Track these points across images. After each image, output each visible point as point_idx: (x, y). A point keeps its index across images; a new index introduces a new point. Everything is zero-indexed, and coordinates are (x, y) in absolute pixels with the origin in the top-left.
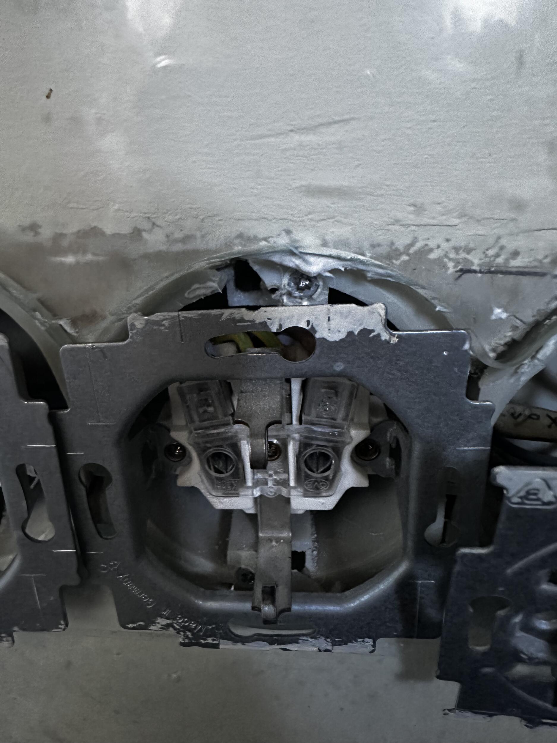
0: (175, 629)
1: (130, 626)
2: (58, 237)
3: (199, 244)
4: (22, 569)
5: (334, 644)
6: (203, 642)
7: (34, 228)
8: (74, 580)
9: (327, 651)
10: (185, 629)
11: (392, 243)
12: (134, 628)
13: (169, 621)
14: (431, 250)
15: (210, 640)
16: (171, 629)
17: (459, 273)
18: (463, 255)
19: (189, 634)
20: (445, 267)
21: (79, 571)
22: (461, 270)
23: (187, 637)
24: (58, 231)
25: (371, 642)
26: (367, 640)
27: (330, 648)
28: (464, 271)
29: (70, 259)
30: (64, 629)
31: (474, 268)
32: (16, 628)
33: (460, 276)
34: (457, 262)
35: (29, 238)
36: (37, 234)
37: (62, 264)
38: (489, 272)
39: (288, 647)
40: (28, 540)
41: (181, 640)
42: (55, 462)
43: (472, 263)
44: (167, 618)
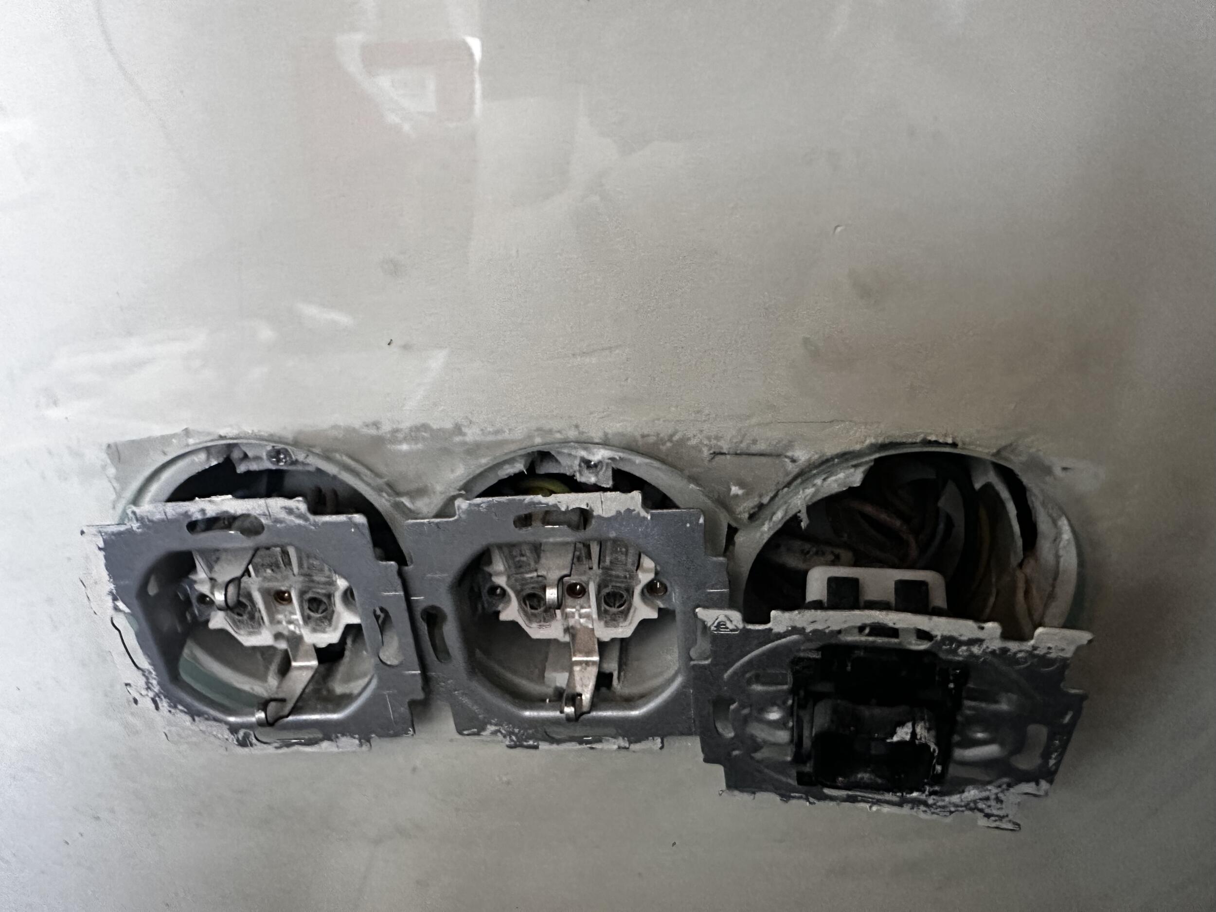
0: (502, 733)
1: (465, 732)
2: (396, 431)
3: (507, 436)
4: (379, 687)
5: (630, 743)
6: (525, 743)
7: (376, 425)
8: (420, 696)
9: (625, 748)
10: (510, 733)
11: (658, 435)
12: (468, 735)
13: (497, 728)
14: (689, 439)
15: (531, 742)
16: (499, 734)
17: (712, 456)
18: (714, 442)
19: (514, 738)
20: (700, 451)
21: (423, 689)
22: (714, 453)
23: (512, 740)
24: (395, 427)
25: (659, 740)
26: (655, 738)
27: (627, 745)
28: (715, 454)
29: (405, 447)
30: (413, 735)
31: (725, 451)
32: (373, 735)
33: (713, 458)
34: (710, 448)
35: (373, 431)
36: (378, 428)
37: (400, 451)
38: (736, 454)
39: (594, 746)
40: (381, 665)
41: (508, 743)
42: (404, 605)
43: (722, 448)
44: (496, 725)
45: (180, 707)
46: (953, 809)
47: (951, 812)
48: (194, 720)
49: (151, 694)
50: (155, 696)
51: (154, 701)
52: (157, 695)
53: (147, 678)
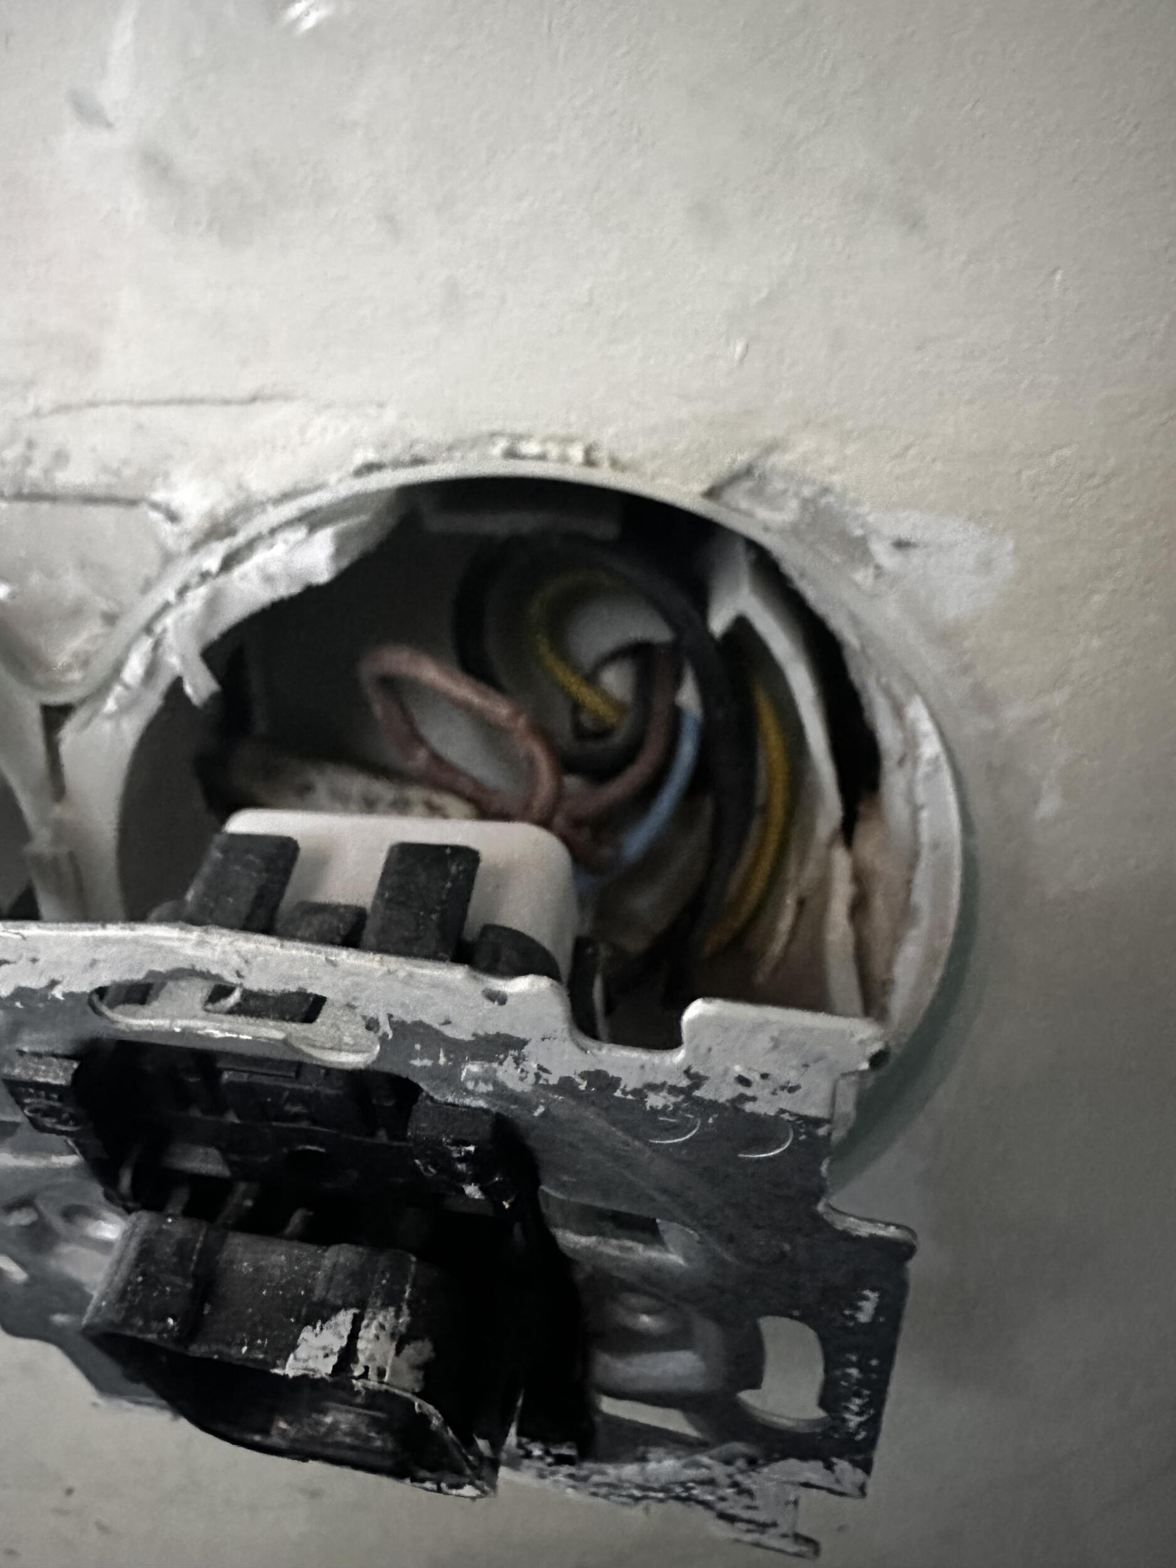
38: (22, 496)
46: (637, 1493)
47: (637, 1499)
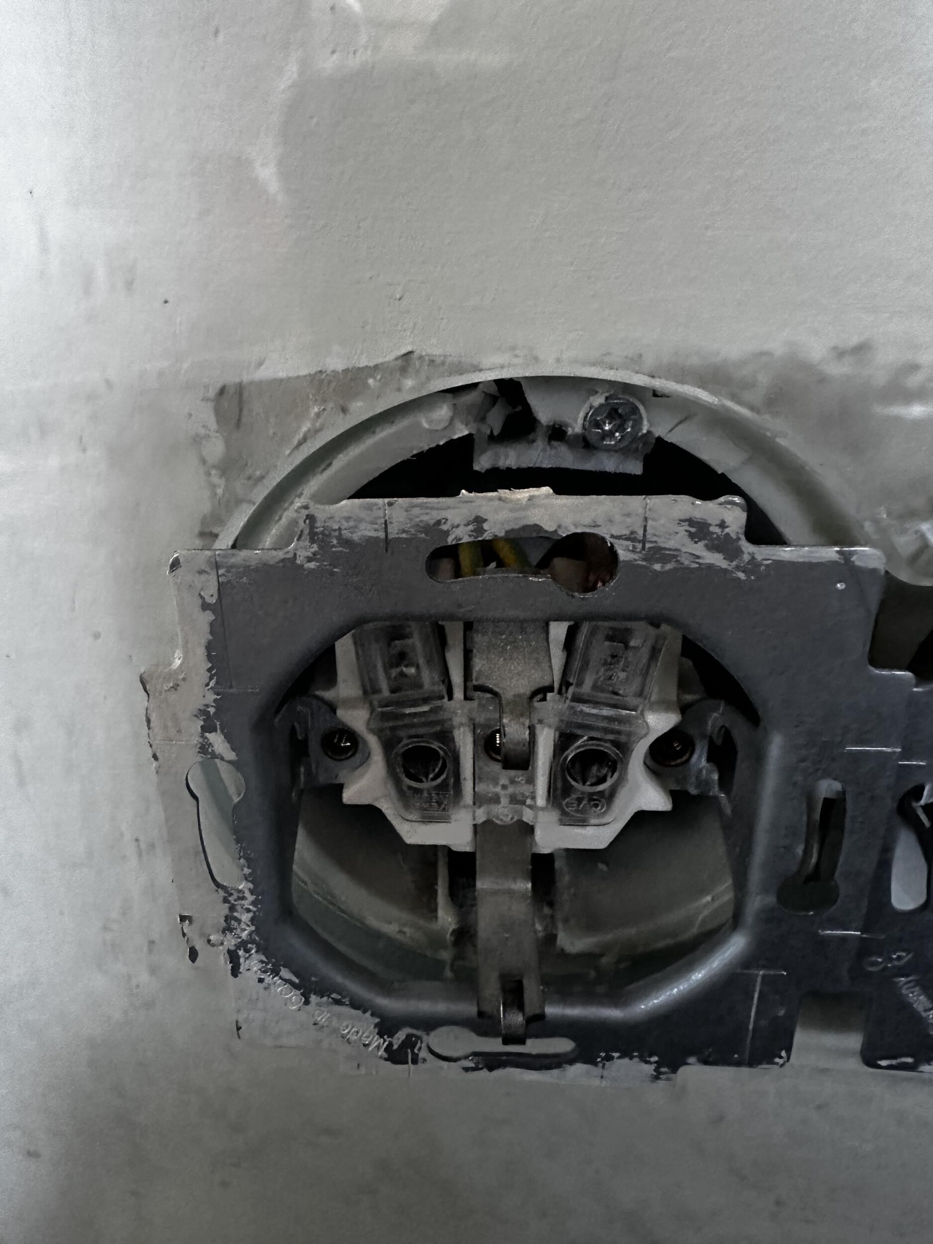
1: (884, 1063)
2: (906, 370)
24: (907, 359)
30: (782, 1065)
45: (285, 973)
48: (307, 1002)
49: (230, 942)
50: (238, 947)
51: (233, 957)
52: (243, 945)
53: (232, 908)
